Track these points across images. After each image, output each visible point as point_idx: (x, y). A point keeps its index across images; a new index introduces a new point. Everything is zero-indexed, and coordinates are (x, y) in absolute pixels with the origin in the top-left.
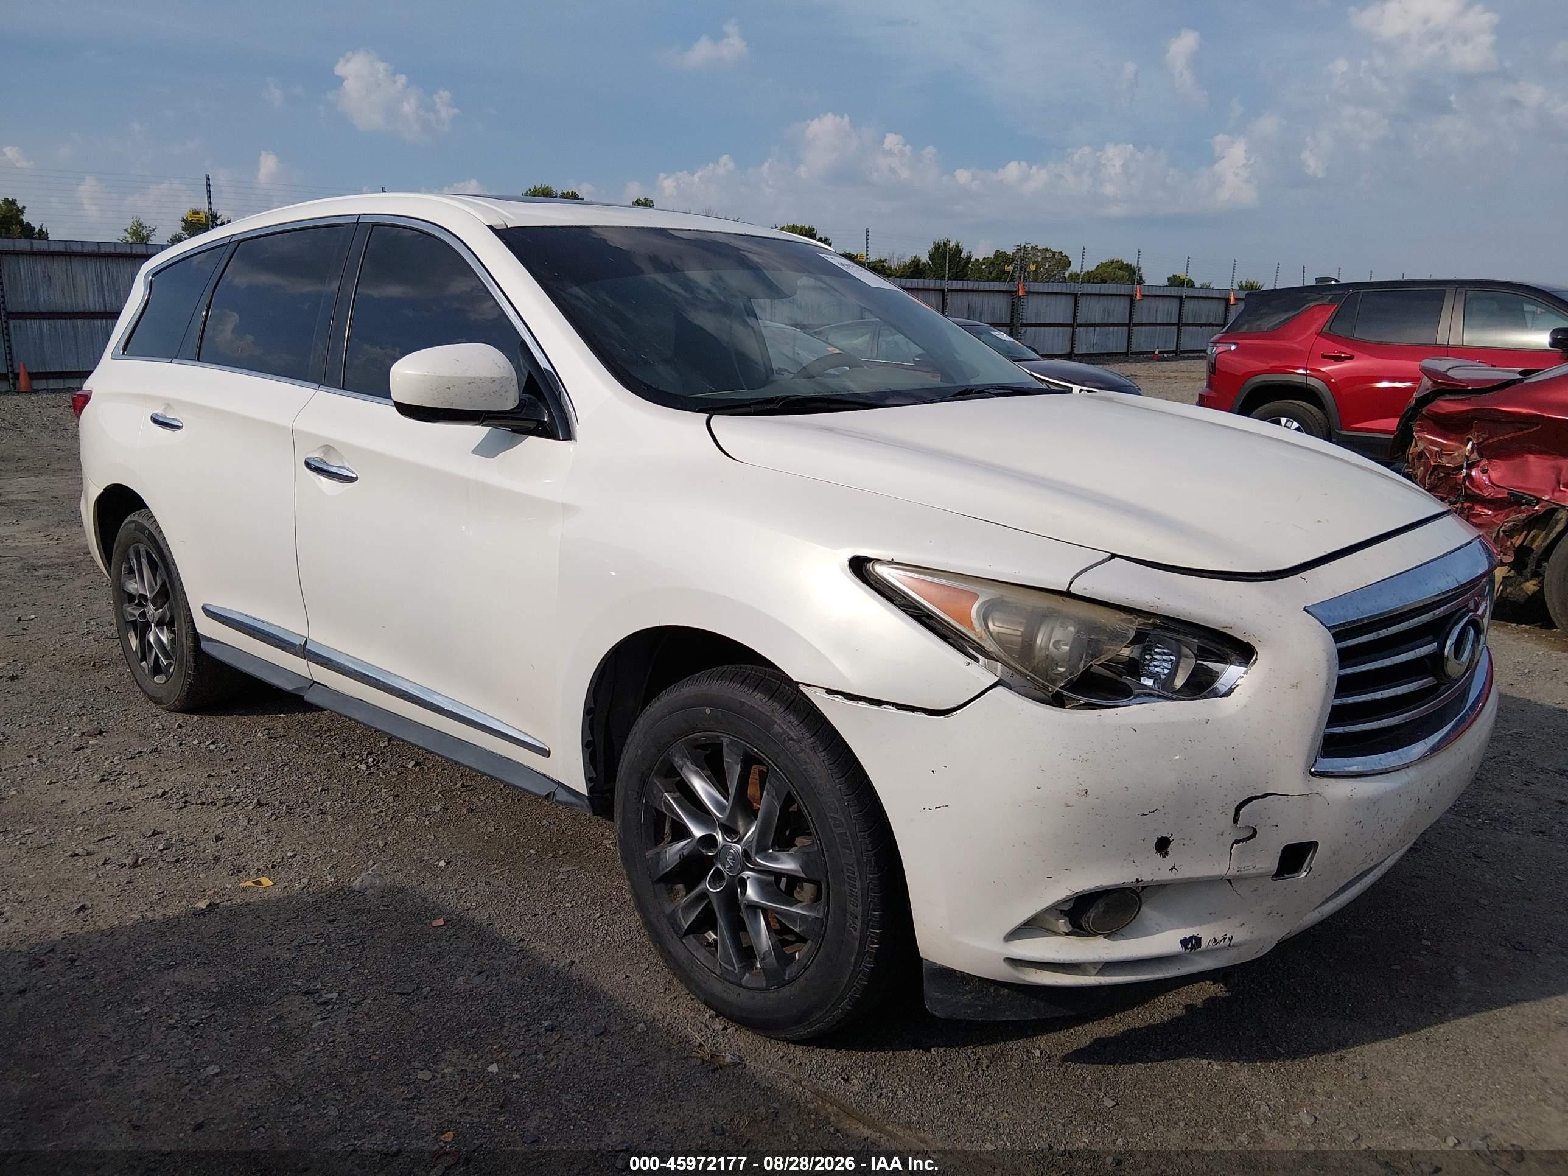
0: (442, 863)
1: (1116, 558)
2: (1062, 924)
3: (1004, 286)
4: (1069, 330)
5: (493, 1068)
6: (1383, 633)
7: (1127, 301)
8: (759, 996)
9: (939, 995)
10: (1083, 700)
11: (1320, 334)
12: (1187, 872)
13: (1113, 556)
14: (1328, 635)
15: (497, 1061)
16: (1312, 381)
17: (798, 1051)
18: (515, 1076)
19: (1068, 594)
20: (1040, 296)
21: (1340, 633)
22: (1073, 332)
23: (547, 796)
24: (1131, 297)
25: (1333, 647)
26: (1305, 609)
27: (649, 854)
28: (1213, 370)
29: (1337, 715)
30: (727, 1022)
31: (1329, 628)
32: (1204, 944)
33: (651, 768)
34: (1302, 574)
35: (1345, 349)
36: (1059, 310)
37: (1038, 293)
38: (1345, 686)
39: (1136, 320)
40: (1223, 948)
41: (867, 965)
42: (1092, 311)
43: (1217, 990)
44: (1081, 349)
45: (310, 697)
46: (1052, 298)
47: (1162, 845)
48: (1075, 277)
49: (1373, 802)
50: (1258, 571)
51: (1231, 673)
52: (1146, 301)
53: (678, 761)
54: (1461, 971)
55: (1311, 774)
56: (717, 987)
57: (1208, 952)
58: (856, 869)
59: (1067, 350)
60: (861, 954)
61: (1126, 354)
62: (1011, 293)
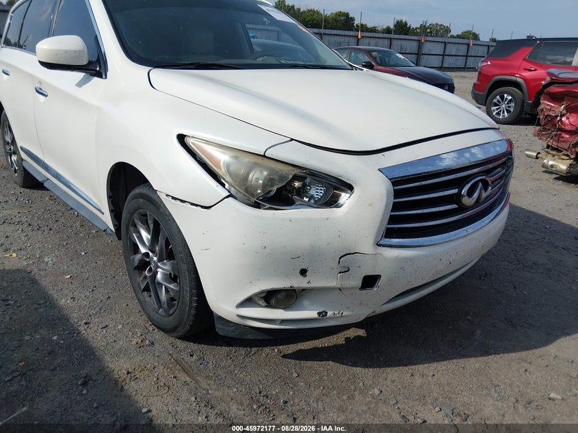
0: (83, 253)
1: (293, 141)
2: (262, 302)
3: (416, 38)
4: (441, 57)
5: (55, 338)
6: (423, 183)
7: (466, 46)
8: (163, 319)
9: (220, 326)
10: (268, 206)
11: (524, 59)
12: (315, 284)
13: (292, 140)
14: (389, 183)
15: (58, 335)
16: (519, 80)
17: (178, 342)
18: (62, 342)
19: (264, 156)
20: (431, 43)
21: (395, 182)
22: (443, 58)
23: (104, 231)
24: (468, 45)
25: (391, 188)
26: (379, 170)
27: (131, 258)
28: (480, 74)
29: (392, 220)
30: (155, 328)
31: (390, 179)
32: (328, 315)
33: (129, 223)
34: (383, 153)
35: (533, 66)
36: (438, 49)
37: (430, 41)
38: (396, 207)
39: (469, 54)
40: (339, 317)
41: (193, 312)
42: (451, 49)
43: (361, 332)
44: (446, 65)
45: (46, 185)
46: (436, 44)
47: (303, 272)
48: (452, 37)
49: (411, 259)
50: (359, 150)
51: (344, 197)
52: (474, 47)
53: (136, 221)
54: (479, 332)
55: (377, 245)
56: (152, 314)
57: (330, 318)
58: (187, 272)
59: (440, 65)
60: (190, 307)
61: (464, 68)
62: (419, 41)
